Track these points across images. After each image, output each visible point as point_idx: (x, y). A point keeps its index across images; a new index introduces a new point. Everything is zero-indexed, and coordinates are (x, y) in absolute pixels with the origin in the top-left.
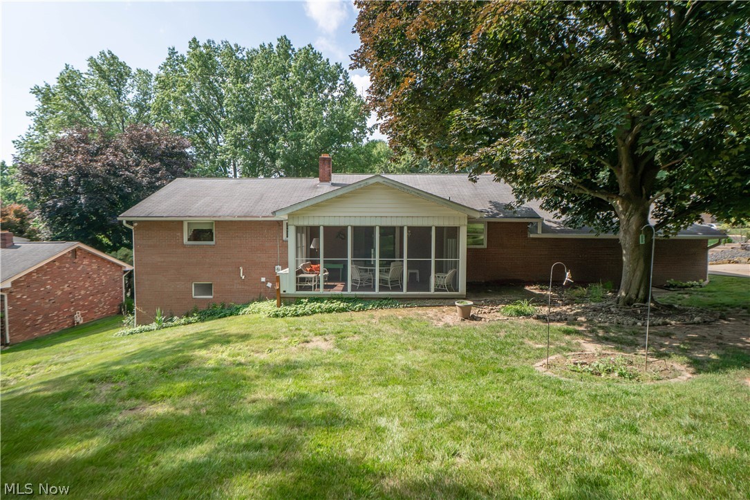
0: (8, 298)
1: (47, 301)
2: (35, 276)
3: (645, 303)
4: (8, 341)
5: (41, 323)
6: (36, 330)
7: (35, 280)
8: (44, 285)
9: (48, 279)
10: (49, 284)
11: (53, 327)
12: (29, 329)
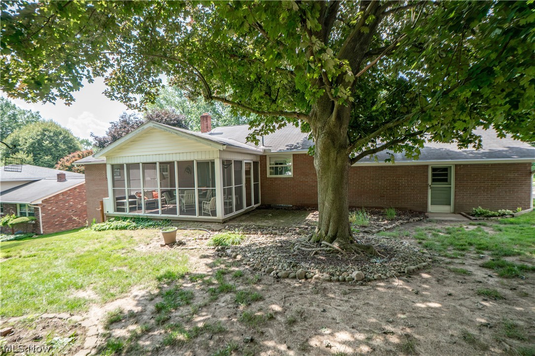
0: (41, 210)
1: (71, 211)
2: (61, 197)
3: (331, 243)
4: (42, 233)
5: (66, 223)
6: (63, 227)
7: (61, 199)
8: (68, 202)
9: (71, 199)
10: (71, 202)
11: (75, 225)
12: (58, 226)
